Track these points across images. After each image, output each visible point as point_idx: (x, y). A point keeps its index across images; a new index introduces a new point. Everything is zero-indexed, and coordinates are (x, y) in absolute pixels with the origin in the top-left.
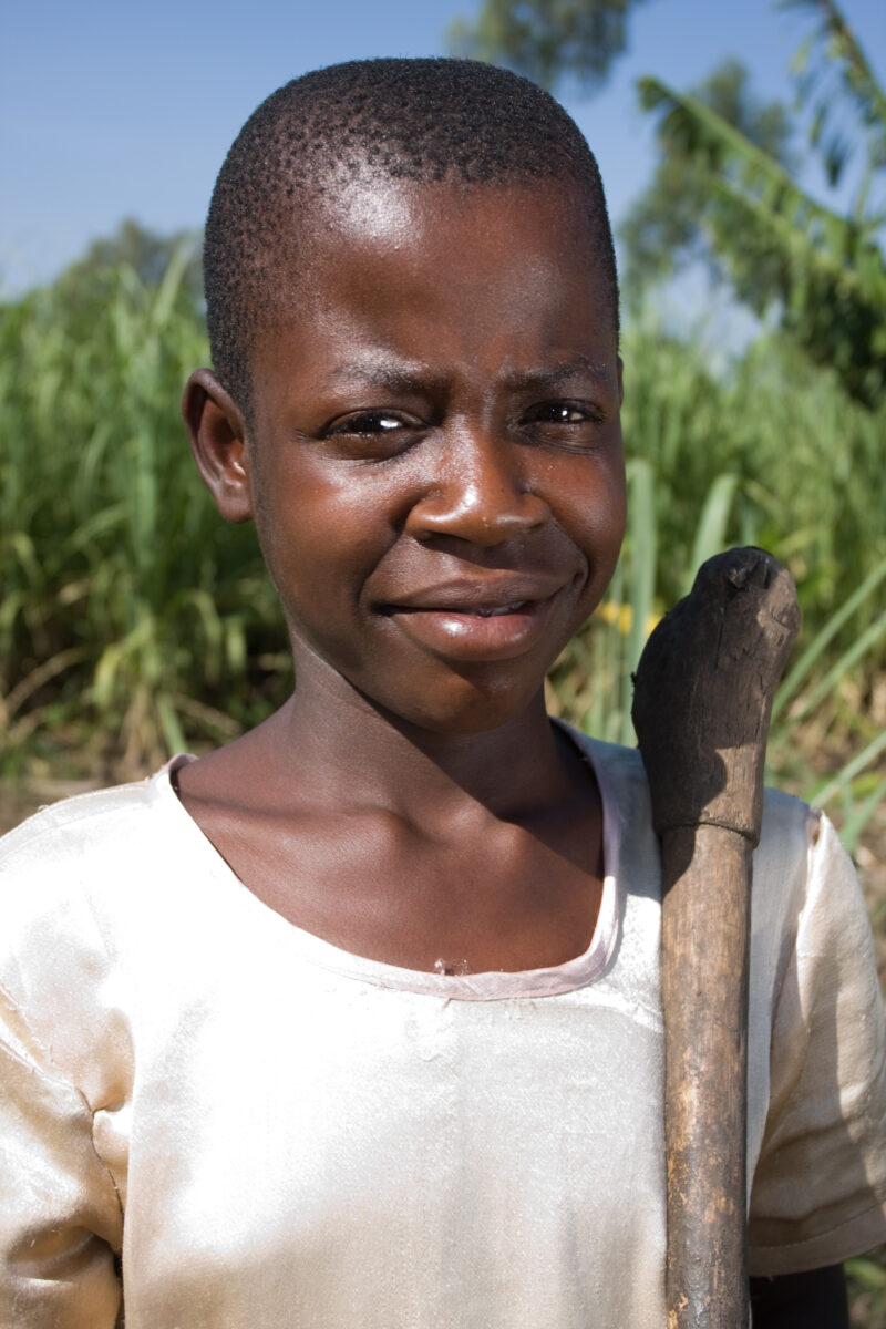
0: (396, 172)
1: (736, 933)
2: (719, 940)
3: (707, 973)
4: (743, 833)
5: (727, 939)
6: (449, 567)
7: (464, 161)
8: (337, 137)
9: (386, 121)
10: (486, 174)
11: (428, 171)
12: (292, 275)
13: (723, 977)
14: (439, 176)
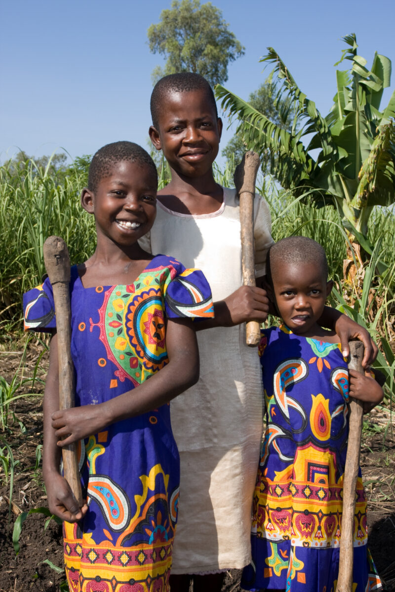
0: (176, 91)
1: (251, 207)
2: (248, 208)
3: (246, 213)
4: (251, 193)
5: (249, 208)
6: (189, 149)
7: (186, 89)
8: (168, 87)
9: (175, 84)
10: (189, 90)
11: (180, 91)
12: (163, 109)
13: (249, 213)
14: (182, 91)
